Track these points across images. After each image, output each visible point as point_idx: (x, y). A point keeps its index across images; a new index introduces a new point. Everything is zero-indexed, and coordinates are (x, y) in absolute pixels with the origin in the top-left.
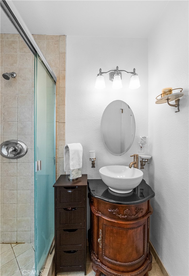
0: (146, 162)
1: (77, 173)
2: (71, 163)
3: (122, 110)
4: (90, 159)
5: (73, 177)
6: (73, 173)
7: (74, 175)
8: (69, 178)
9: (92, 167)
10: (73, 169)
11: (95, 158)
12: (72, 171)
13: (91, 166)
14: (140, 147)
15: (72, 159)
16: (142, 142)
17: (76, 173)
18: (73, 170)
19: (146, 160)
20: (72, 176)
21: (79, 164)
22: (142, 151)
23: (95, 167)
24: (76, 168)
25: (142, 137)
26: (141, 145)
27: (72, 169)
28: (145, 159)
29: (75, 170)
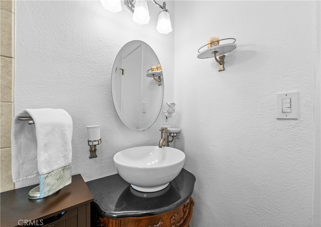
0: (175, 136)
1: (60, 178)
2: (42, 157)
3: (123, 70)
4: (89, 141)
5: (49, 191)
6: (48, 180)
7: (53, 185)
8: (31, 195)
9: (90, 158)
10: (50, 170)
11: (100, 140)
12: (46, 175)
13: (89, 154)
14: (166, 118)
15: (46, 145)
16: (170, 110)
17: (57, 179)
18: (49, 173)
19: (175, 135)
20: (48, 188)
21: (65, 157)
22: (168, 123)
23: (96, 157)
24: (56, 167)
25: (170, 104)
26: (167, 114)
27: (43, 170)
28: (174, 133)
29: (55, 172)
